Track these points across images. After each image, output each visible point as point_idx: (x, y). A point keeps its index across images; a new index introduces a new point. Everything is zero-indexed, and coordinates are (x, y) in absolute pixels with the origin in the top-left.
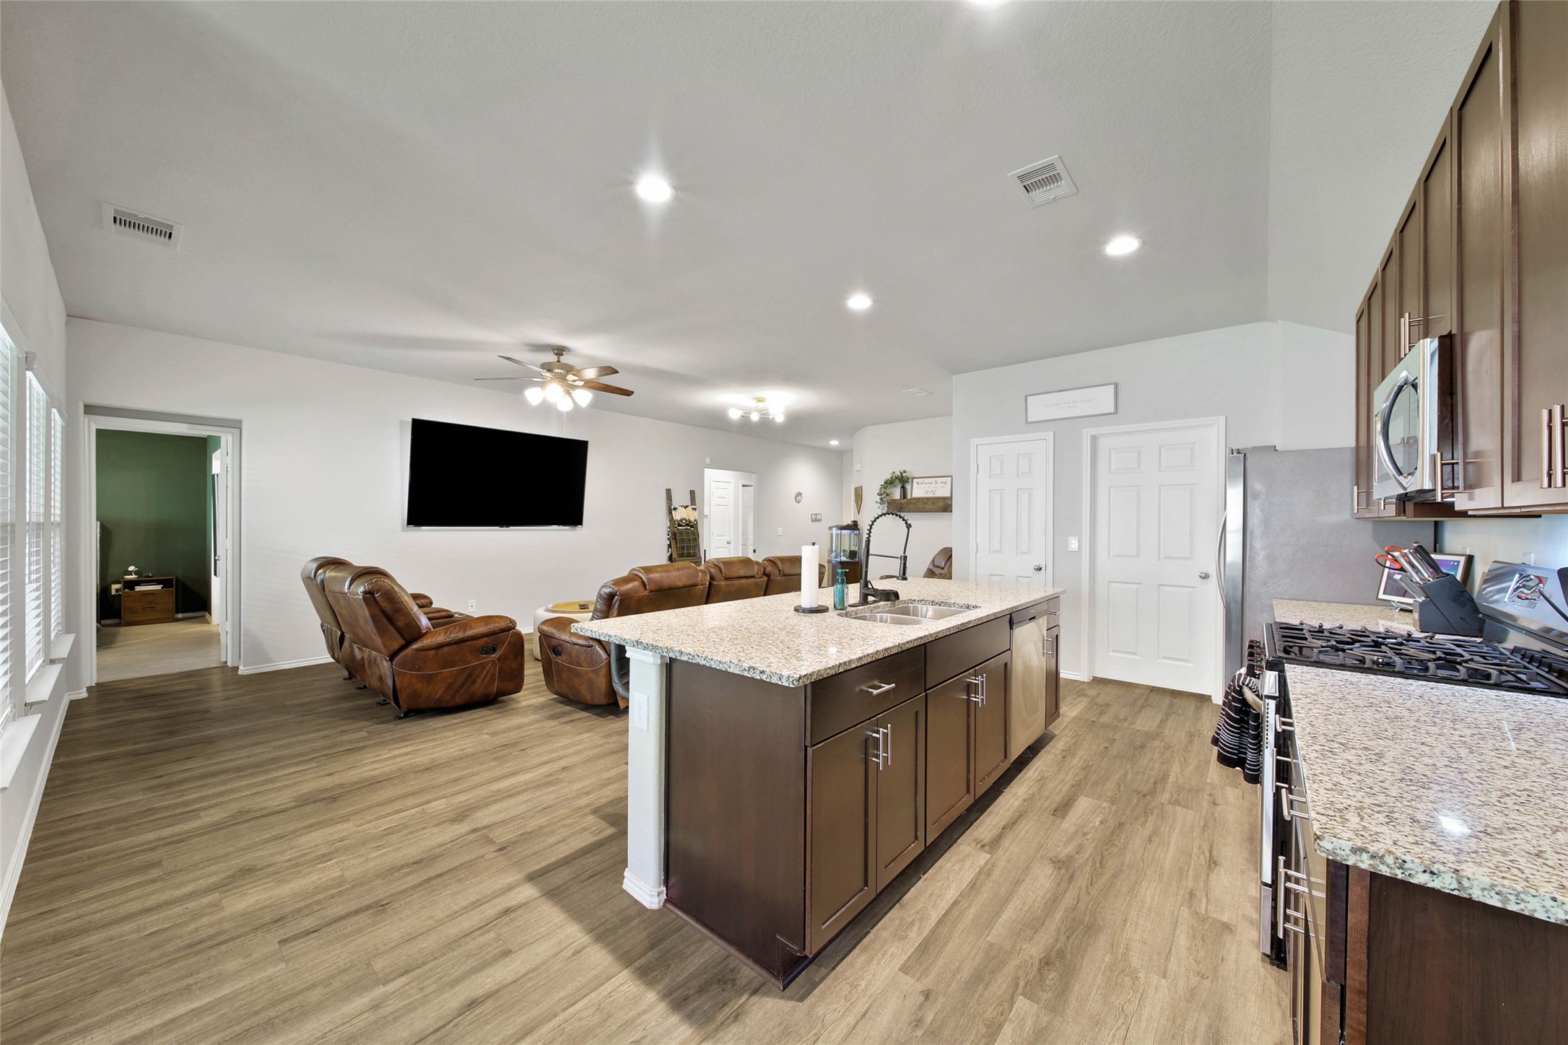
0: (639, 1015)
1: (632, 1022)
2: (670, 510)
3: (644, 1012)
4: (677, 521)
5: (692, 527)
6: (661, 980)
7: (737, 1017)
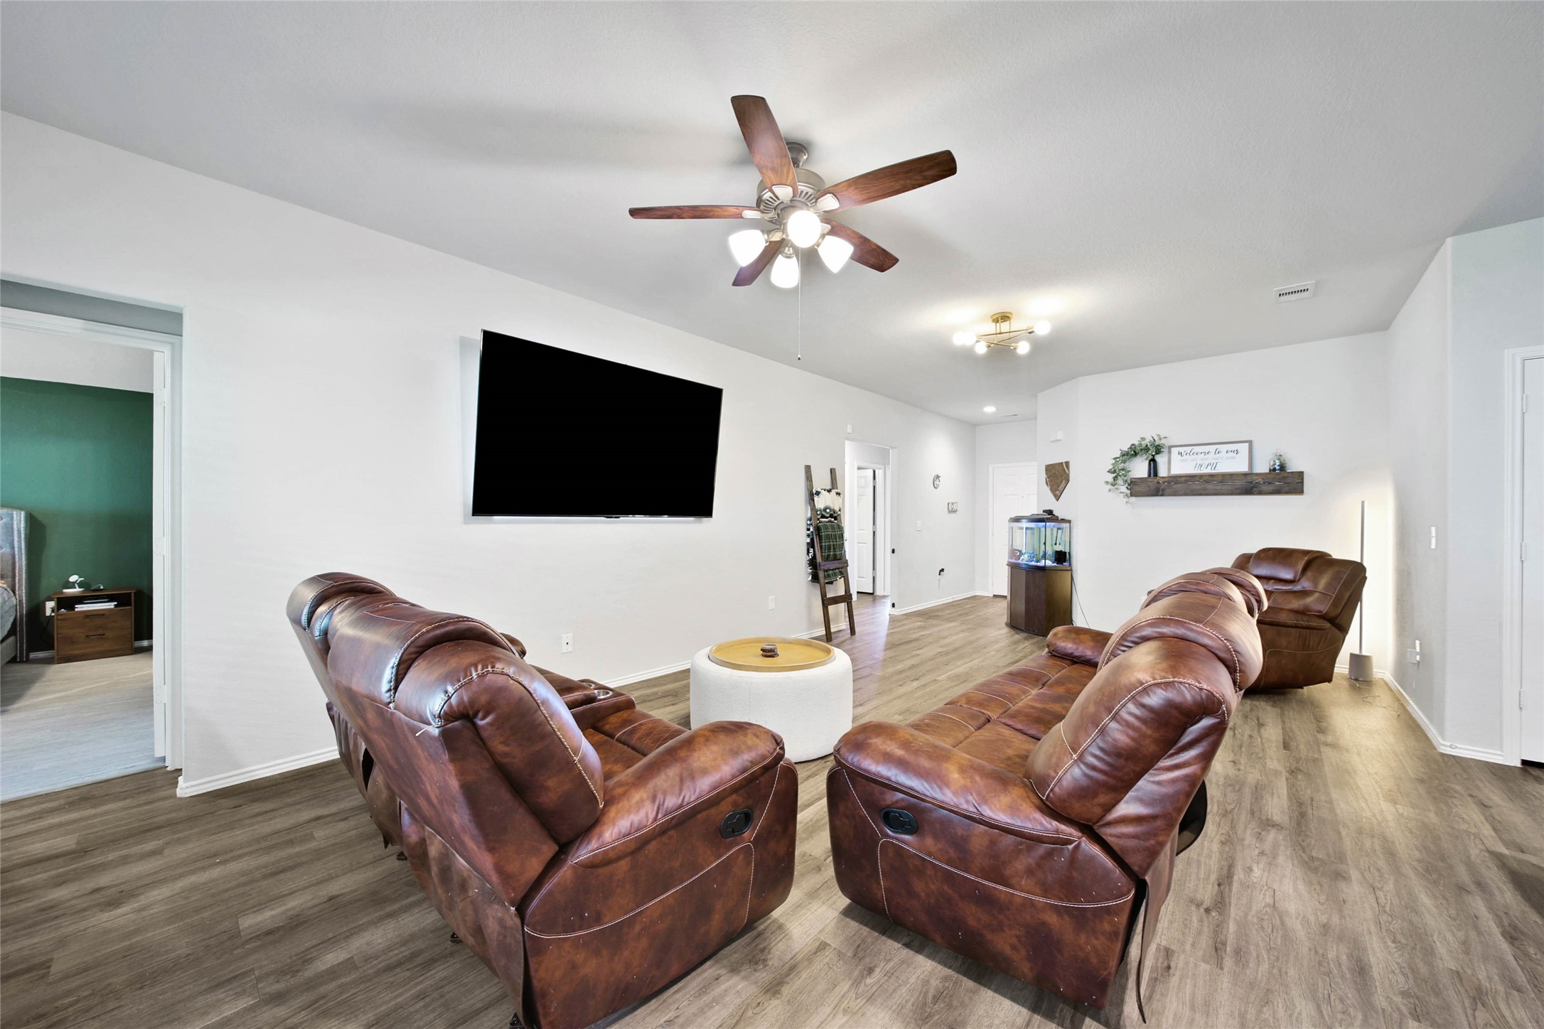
2: (812, 495)
4: (820, 510)
5: (836, 518)
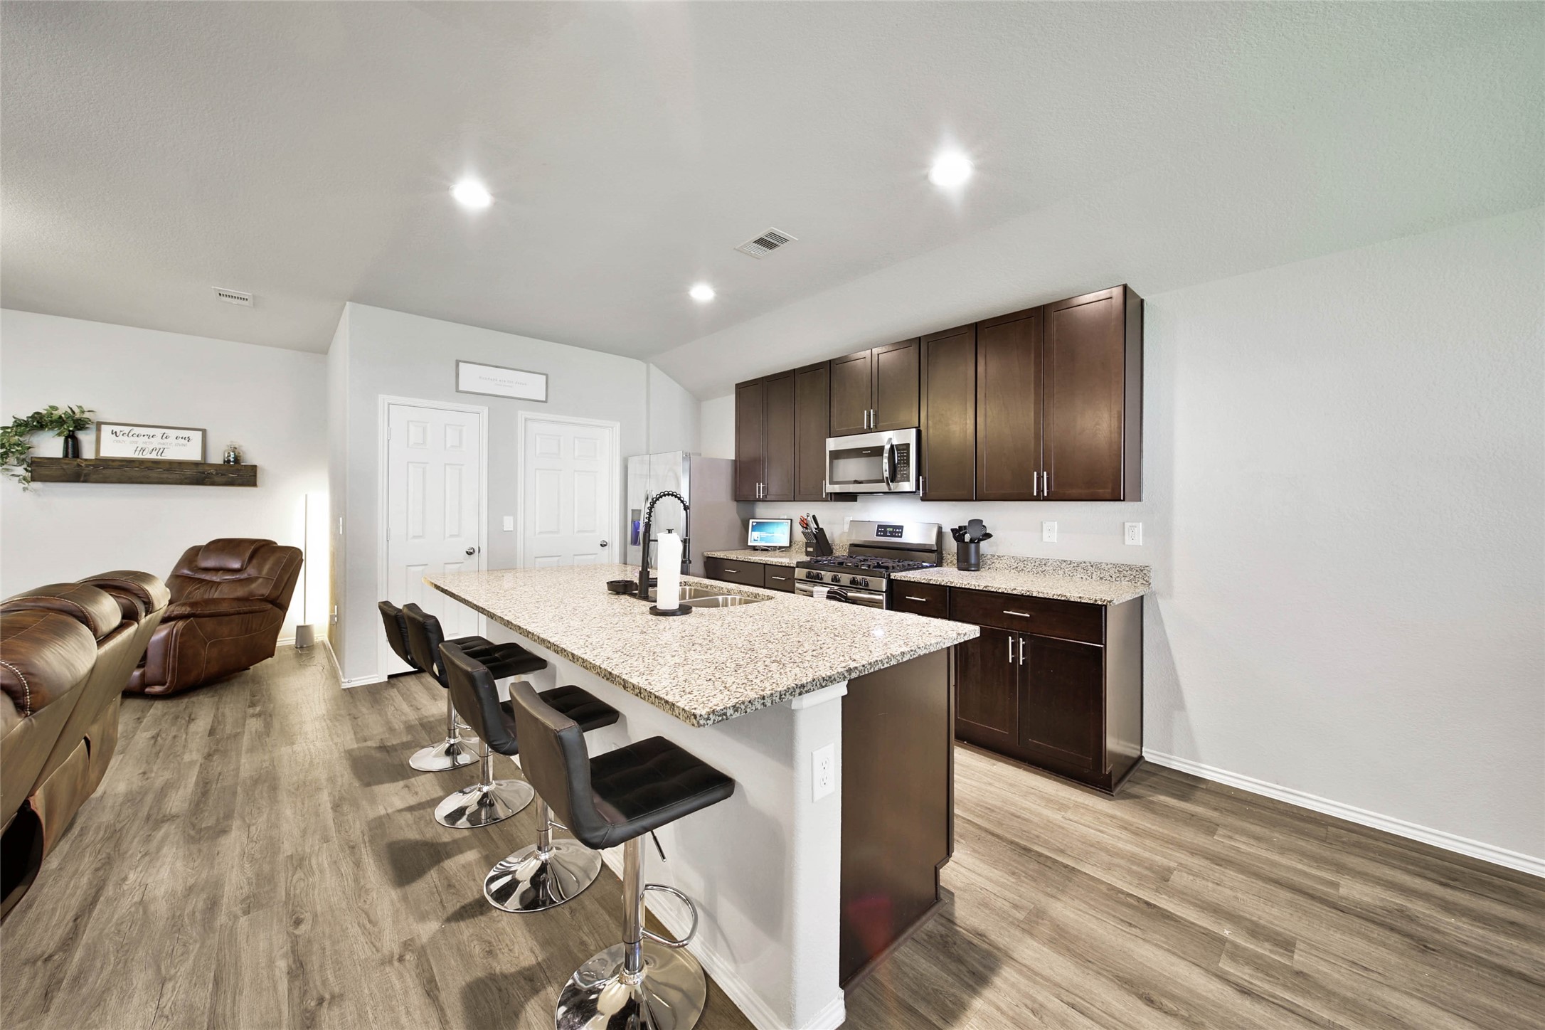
0: (1003, 1013)
1: (1013, 1018)
3: (998, 1008)
6: (956, 996)
7: (981, 935)
